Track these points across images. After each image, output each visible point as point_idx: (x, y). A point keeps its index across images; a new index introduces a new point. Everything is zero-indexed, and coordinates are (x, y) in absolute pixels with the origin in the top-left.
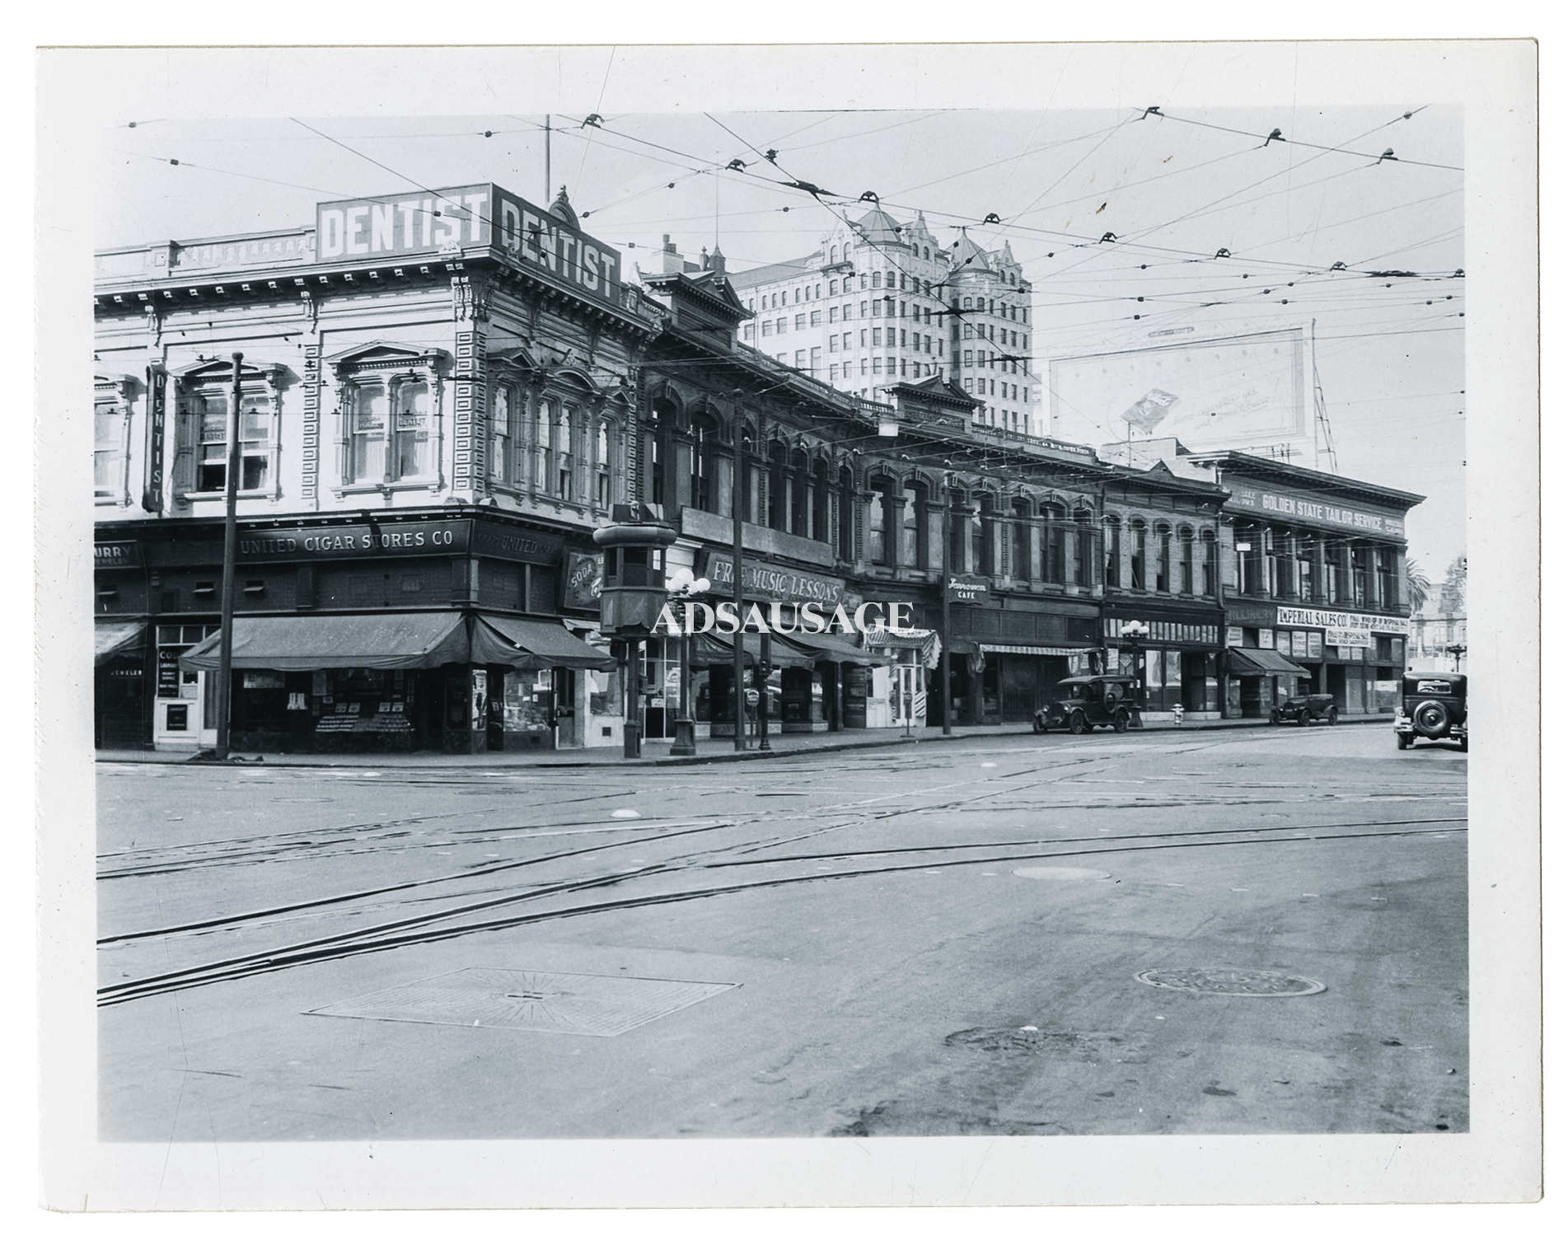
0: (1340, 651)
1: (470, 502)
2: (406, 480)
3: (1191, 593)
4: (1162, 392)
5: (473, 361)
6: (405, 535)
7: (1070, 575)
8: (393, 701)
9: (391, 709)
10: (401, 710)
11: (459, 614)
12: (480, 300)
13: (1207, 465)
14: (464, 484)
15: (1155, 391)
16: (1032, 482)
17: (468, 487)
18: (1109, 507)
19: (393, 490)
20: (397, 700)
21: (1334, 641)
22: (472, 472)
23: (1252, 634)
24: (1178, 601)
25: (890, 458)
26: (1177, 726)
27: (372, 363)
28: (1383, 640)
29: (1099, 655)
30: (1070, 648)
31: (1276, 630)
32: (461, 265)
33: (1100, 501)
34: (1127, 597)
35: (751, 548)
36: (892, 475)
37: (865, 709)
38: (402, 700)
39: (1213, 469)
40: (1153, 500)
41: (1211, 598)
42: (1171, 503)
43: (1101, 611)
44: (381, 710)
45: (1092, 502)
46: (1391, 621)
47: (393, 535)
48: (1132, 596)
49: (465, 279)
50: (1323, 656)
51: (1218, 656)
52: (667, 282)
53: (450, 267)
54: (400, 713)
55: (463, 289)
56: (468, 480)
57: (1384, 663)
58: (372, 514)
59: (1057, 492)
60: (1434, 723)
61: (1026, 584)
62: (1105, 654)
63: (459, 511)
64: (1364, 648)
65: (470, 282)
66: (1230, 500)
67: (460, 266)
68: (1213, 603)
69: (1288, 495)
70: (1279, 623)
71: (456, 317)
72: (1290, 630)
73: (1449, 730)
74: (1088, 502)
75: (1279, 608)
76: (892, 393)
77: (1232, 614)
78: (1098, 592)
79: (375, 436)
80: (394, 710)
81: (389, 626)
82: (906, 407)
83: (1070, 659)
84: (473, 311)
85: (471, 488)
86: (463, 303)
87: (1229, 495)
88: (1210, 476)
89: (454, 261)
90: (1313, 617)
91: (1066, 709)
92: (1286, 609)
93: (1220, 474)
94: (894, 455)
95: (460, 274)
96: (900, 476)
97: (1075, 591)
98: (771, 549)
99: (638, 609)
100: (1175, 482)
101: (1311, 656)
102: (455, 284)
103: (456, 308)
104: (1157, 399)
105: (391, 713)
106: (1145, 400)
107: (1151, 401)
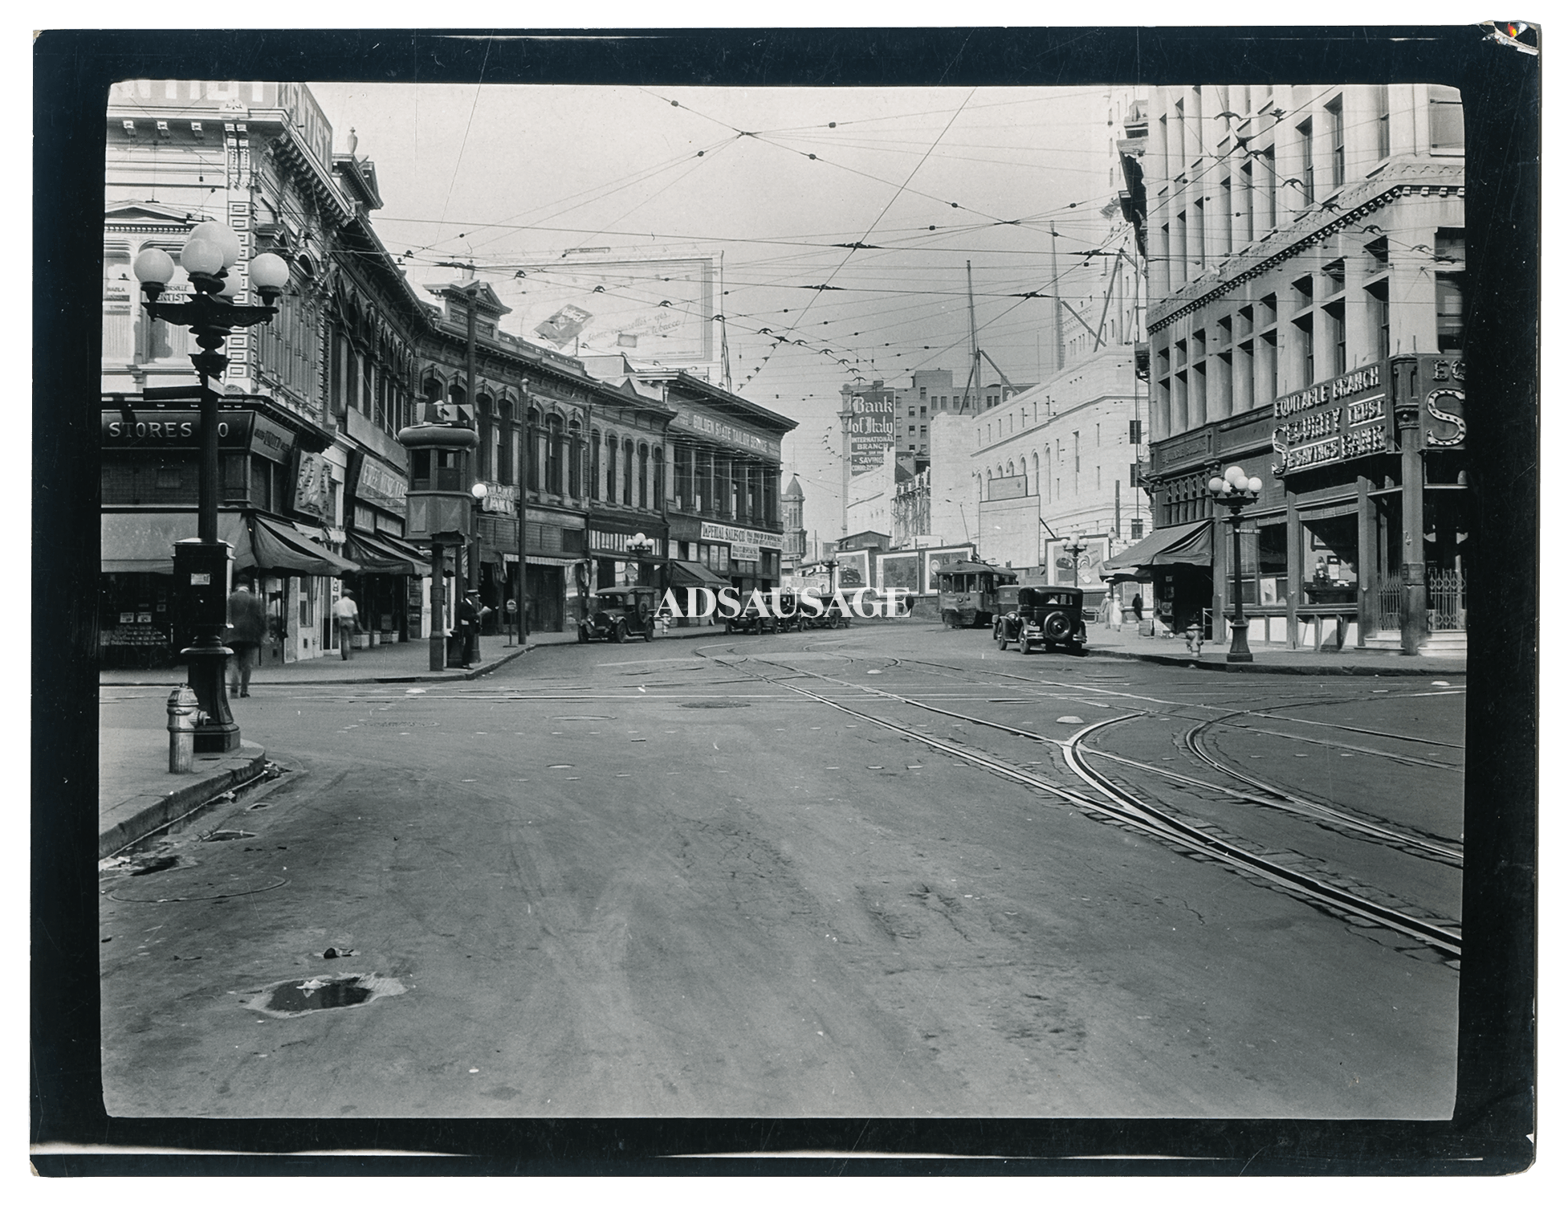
0: (740, 564)
1: (248, 392)
2: (160, 363)
3: (646, 508)
4: (577, 308)
5: (250, 236)
6: (167, 424)
7: (566, 489)
8: (136, 611)
9: (136, 619)
10: (149, 621)
11: (240, 515)
12: (257, 168)
13: (655, 384)
14: (240, 371)
15: (570, 307)
16: (541, 393)
17: (245, 375)
18: (594, 420)
19: (146, 373)
20: (144, 610)
21: (736, 555)
22: (249, 359)
23: (684, 548)
24: (637, 515)
25: (439, 361)
26: (665, 635)
27: (120, 225)
28: (766, 553)
29: (586, 566)
30: (566, 558)
31: (701, 543)
32: (245, 126)
33: (588, 412)
34: (603, 510)
35: (373, 449)
36: (440, 379)
37: (420, 618)
38: (151, 610)
39: (661, 388)
40: (623, 416)
41: (659, 512)
42: (633, 419)
43: (587, 523)
44: (123, 620)
45: (582, 415)
46: (773, 538)
47: (151, 424)
48: (607, 508)
49: (244, 143)
50: (729, 569)
51: (663, 567)
52: (339, 163)
53: (229, 127)
54: (148, 624)
55: (239, 153)
56: (245, 367)
57: (766, 577)
58: (127, 399)
59: (559, 404)
60: (1061, 631)
61: (535, 495)
62: (589, 564)
63: (240, 401)
64: (754, 562)
65: (250, 147)
66: (676, 420)
67: (242, 128)
68: (659, 517)
69: (710, 416)
70: (703, 537)
71: (229, 184)
72: (708, 544)
73: (1072, 637)
74: (579, 416)
75: (703, 523)
76: (440, 295)
77: (672, 530)
78: (585, 505)
79: (116, 309)
80: (139, 620)
81: (153, 526)
82: (452, 310)
83: (566, 569)
84: (251, 179)
85: (248, 376)
86: (239, 169)
87: (675, 414)
88: (658, 394)
89: (236, 122)
90: (724, 532)
91: (612, 619)
92: (707, 524)
93: (666, 393)
94: (442, 359)
95: (239, 135)
96: (445, 380)
97: (568, 502)
98: (382, 452)
99: (453, 515)
100: (637, 399)
101: (721, 569)
102: (231, 147)
103: (229, 173)
104: (571, 314)
105: (136, 623)
106: (559, 314)
107: (566, 317)
